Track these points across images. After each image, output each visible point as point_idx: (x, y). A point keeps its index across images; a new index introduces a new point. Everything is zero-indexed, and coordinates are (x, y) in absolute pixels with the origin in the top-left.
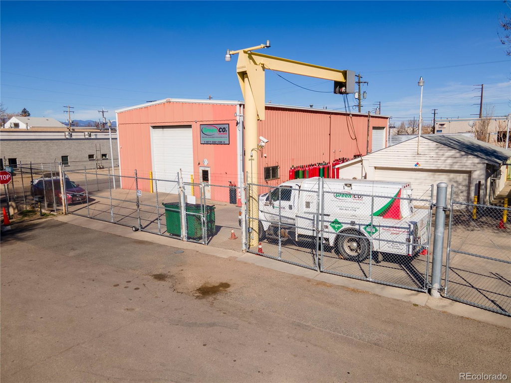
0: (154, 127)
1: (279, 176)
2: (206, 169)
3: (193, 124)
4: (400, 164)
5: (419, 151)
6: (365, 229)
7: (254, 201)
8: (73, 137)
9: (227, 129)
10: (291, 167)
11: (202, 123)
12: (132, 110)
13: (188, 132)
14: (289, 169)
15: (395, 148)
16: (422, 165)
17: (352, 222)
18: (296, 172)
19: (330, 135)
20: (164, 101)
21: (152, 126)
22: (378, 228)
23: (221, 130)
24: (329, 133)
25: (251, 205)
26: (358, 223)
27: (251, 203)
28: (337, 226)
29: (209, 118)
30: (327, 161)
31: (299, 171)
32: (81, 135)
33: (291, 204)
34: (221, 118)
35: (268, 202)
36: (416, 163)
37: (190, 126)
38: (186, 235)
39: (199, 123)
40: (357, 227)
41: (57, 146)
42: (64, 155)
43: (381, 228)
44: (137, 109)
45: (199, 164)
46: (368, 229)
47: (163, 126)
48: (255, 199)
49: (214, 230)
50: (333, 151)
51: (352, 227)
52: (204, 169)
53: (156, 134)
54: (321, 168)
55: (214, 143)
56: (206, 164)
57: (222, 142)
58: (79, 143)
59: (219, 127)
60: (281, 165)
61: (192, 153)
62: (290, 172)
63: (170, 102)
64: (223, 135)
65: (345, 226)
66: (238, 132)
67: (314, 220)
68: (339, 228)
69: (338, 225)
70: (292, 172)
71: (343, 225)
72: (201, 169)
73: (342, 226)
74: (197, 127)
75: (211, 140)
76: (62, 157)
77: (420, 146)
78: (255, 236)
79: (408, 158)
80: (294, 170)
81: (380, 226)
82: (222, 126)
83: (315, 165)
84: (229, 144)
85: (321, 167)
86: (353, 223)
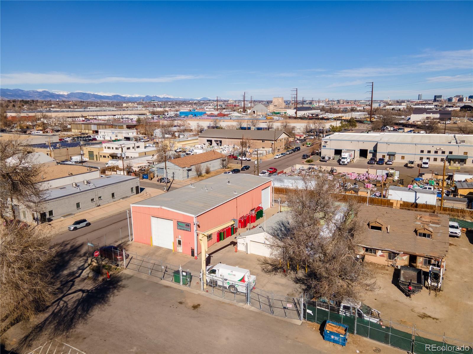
1: (212, 237)
2: (180, 240)
9: (190, 226)
11: (178, 220)
13: (171, 223)
19: (237, 207)
21: (152, 216)
29: (181, 219)
33: (216, 275)
35: (209, 274)
37: (172, 220)
38: (182, 284)
41: (74, 198)
42: (78, 202)
44: (143, 207)
45: (177, 237)
47: (158, 217)
50: (238, 214)
53: (154, 219)
54: (232, 227)
56: (180, 238)
58: (86, 193)
59: (186, 224)
61: (173, 232)
63: (162, 208)
64: (188, 228)
66: (195, 227)
72: (177, 240)
74: (175, 221)
76: (76, 204)
80: (219, 233)
84: (190, 231)
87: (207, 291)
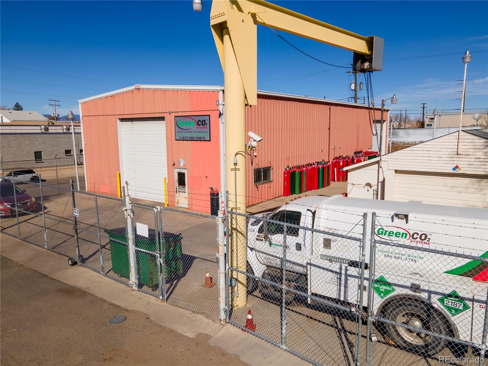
0: (122, 120)
1: (271, 179)
2: (183, 171)
3: (167, 116)
4: (431, 167)
5: (460, 150)
6: (441, 301)
7: (240, 235)
8: (50, 131)
9: (207, 122)
10: (286, 167)
11: (176, 114)
12: (97, 99)
13: (161, 126)
14: (283, 170)
15: (425, 146)
16: (462, 169)
17: (413, 285)
18: (292, 173)
19: (329, 129)
20: (132, 88)
21: (120, 119)
22: (469, 303)
23: (200, 123)
24: (328, 127)
25: (235, 243)
26: (426, 288)
27: (235, 239)
28: (383, 288)
29: (185, 108)
30: (326, 160)
31: (295, 172)
32: (59, 130)
33: (299, 242)
34: (200, 109)
35: (262, 235)
36: (455, 165)
37: (162, 119)
38: (137, 281)
39: (173, 115)
40: (424, 296)
41: (29, 140)
42: (37, 151)
43: (476, 304)
44: (102, 98)
45: (174, 165)
46: (449, 302)
47: (132, 119)
48: (241, 233)
49: (181, 271)
50: (332, 147)
51: (415, 294)
52: (179, 170)
53: (124, 128)
54: (321, 169)
55: (192, 139)
56: (182, 164)
57: (201, 138)
58: (55, 138)
59: (197, 119)
60: (274, 166)
61: (166, 152)
62: (284, 172)
63: (139, 89)
64: (202, 130)
65: (399, 291)
66: (221, 125)
67: (341, 273)
68: (387, 292)
69: (385, 288)
70: (287, 173)
71: (395, 288)
72: (176, 171)
73: (393, 290)
74: (170, 119)
75: (188, 135)
76: (35, 152)
77: (460, 144)
78: (241, 290)
79: (443, 159)
80: (289, 171)
81: (473, 300)
82: (202, 119)
83: (314, 164)
84: (210, 141)
85: (320, 166)
86: (416, 288)
87: (250, 325)
